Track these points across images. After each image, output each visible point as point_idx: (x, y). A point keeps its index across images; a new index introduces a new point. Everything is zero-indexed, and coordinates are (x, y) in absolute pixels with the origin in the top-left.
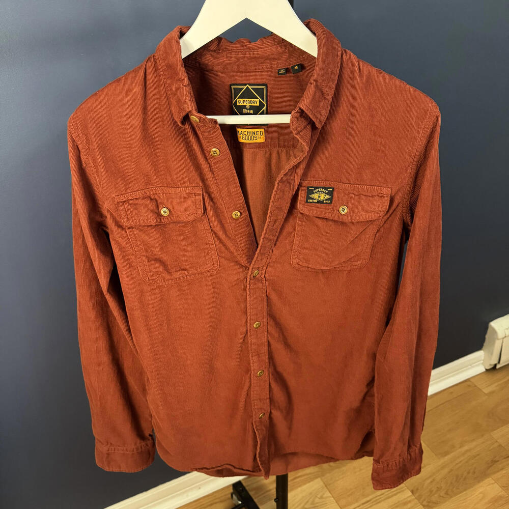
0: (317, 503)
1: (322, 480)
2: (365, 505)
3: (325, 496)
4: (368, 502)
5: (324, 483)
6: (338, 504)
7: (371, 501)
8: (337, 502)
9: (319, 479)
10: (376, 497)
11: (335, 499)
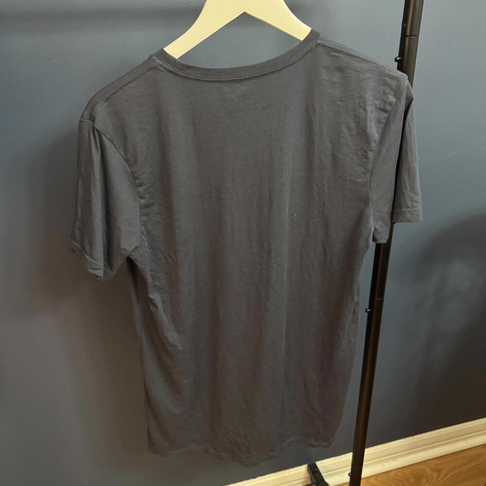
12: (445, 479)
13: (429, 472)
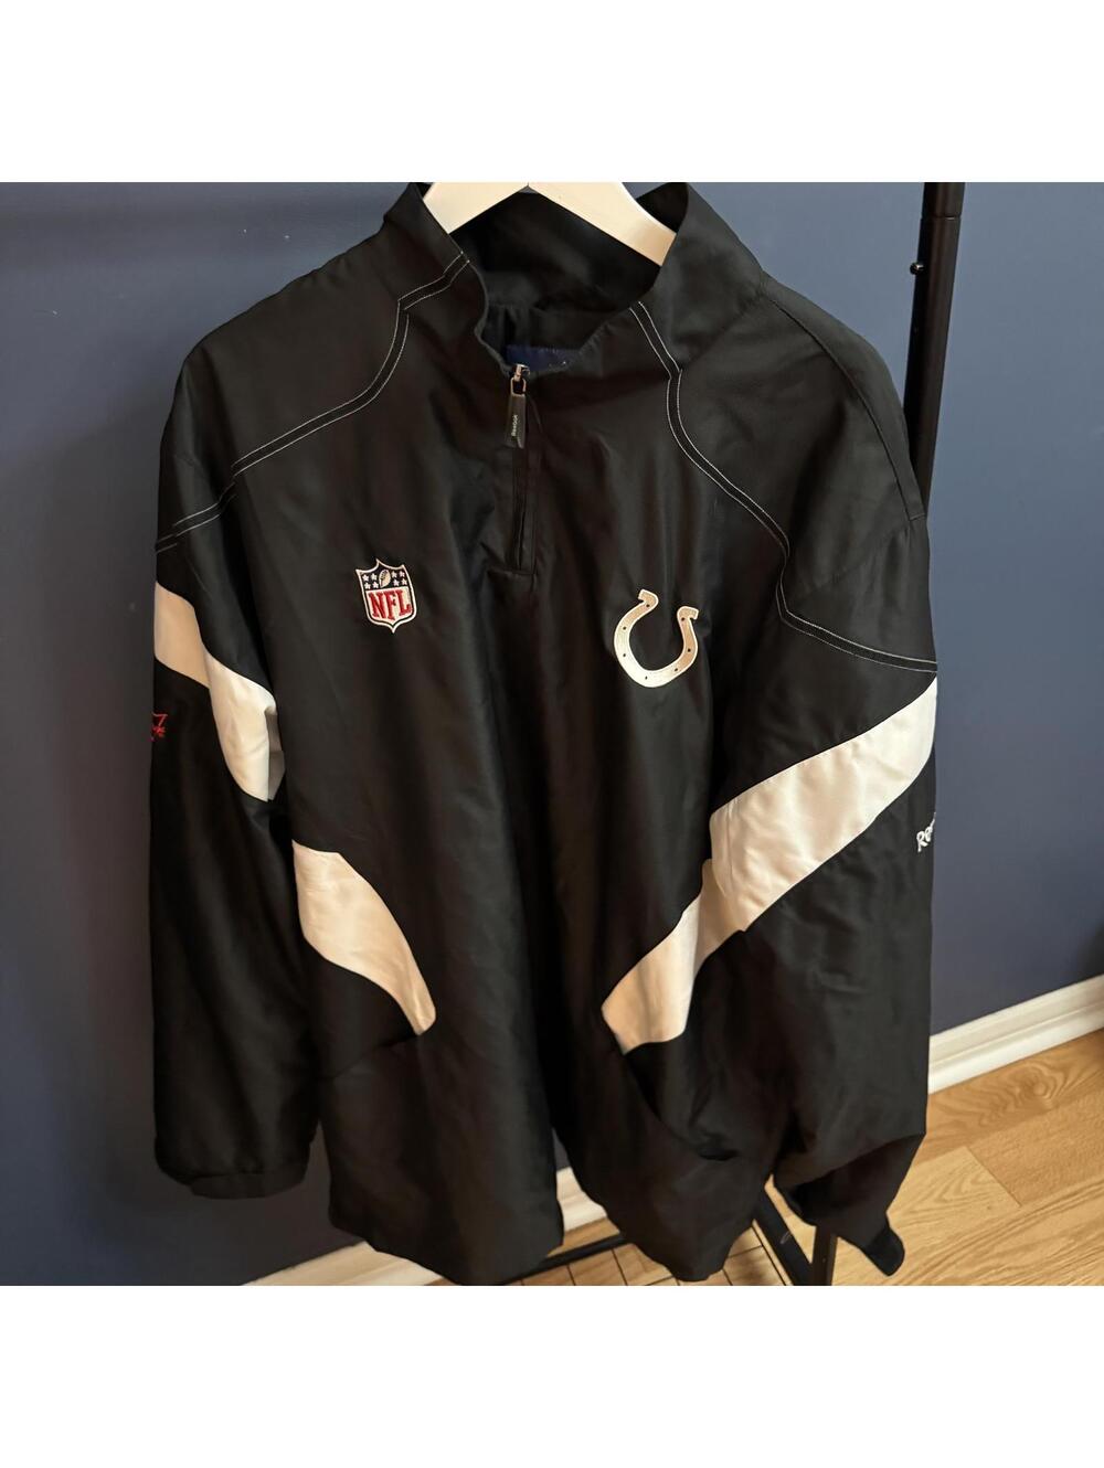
0: (966, 1192)
1: (970, 1150)
2: (1070, 1200)
3: (980, 1180)
4: (1075, 1194)
5: (975, 1156)
6: (1013, 1196)
7: (1084, 1193)
8: (1009, 1192)
9: (964, 1148)
10: (1090, 1186)
11: (1003, 1186)
12: (1080, 1081)
13: (1046, 1072)
